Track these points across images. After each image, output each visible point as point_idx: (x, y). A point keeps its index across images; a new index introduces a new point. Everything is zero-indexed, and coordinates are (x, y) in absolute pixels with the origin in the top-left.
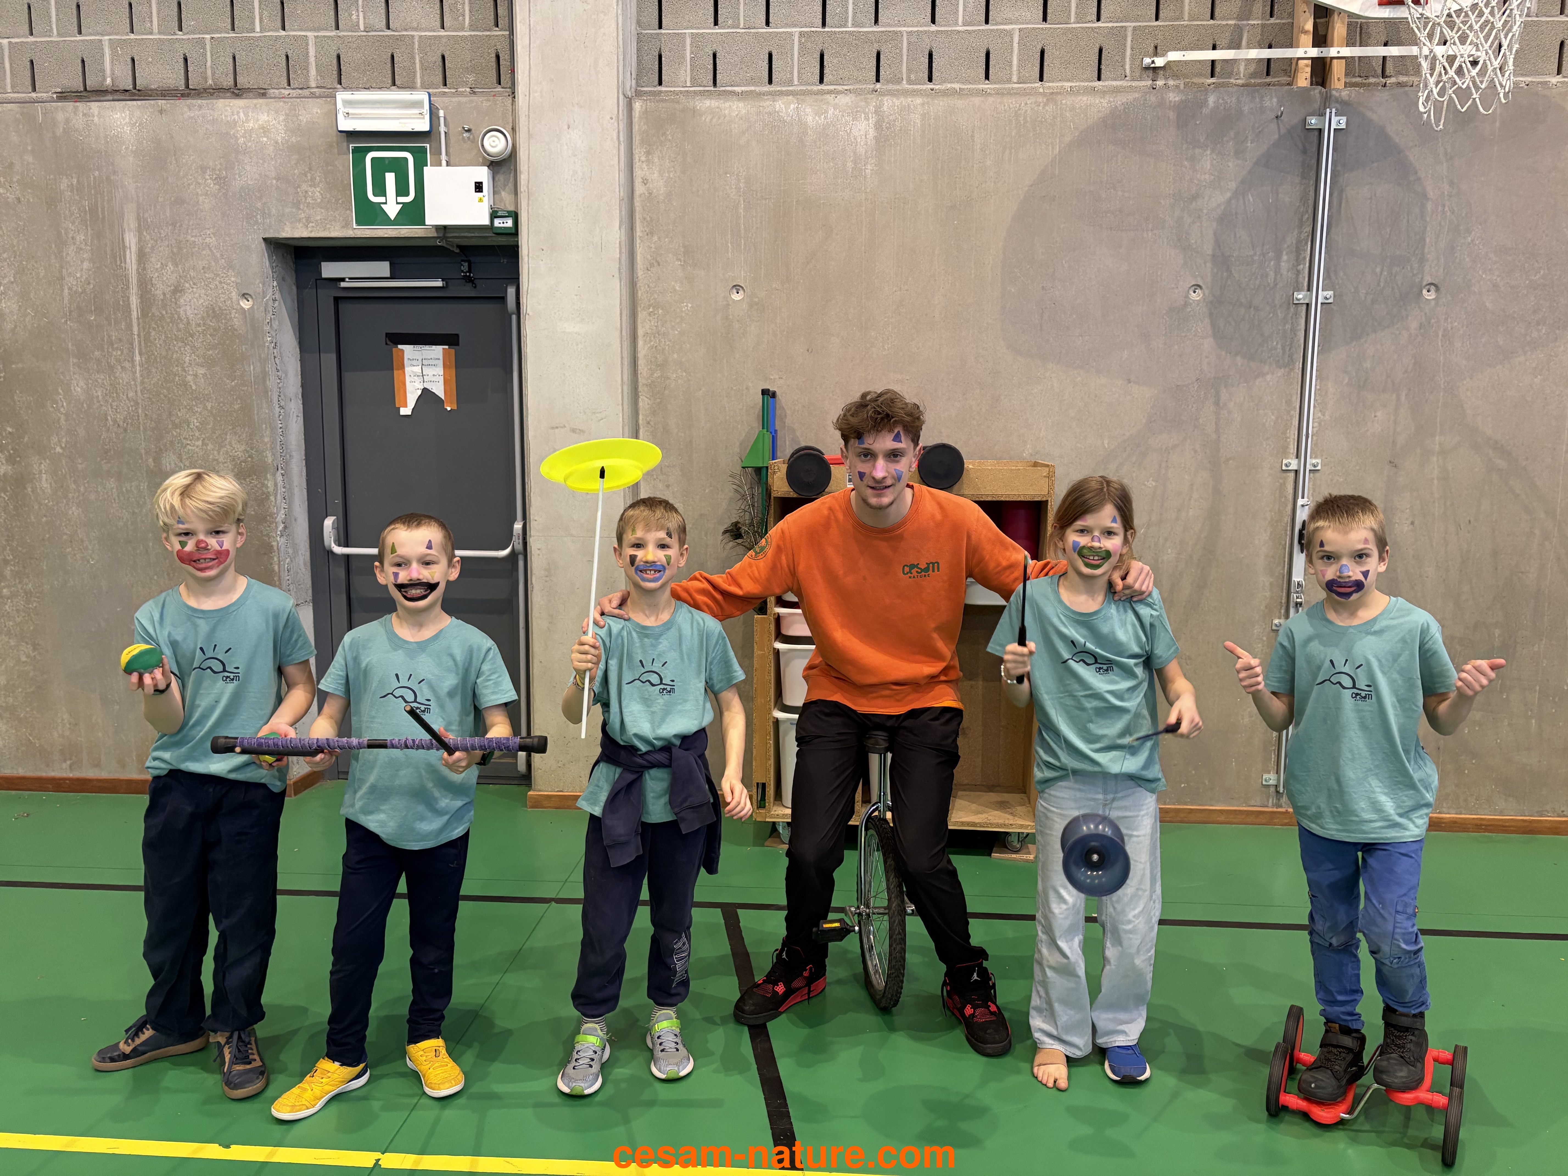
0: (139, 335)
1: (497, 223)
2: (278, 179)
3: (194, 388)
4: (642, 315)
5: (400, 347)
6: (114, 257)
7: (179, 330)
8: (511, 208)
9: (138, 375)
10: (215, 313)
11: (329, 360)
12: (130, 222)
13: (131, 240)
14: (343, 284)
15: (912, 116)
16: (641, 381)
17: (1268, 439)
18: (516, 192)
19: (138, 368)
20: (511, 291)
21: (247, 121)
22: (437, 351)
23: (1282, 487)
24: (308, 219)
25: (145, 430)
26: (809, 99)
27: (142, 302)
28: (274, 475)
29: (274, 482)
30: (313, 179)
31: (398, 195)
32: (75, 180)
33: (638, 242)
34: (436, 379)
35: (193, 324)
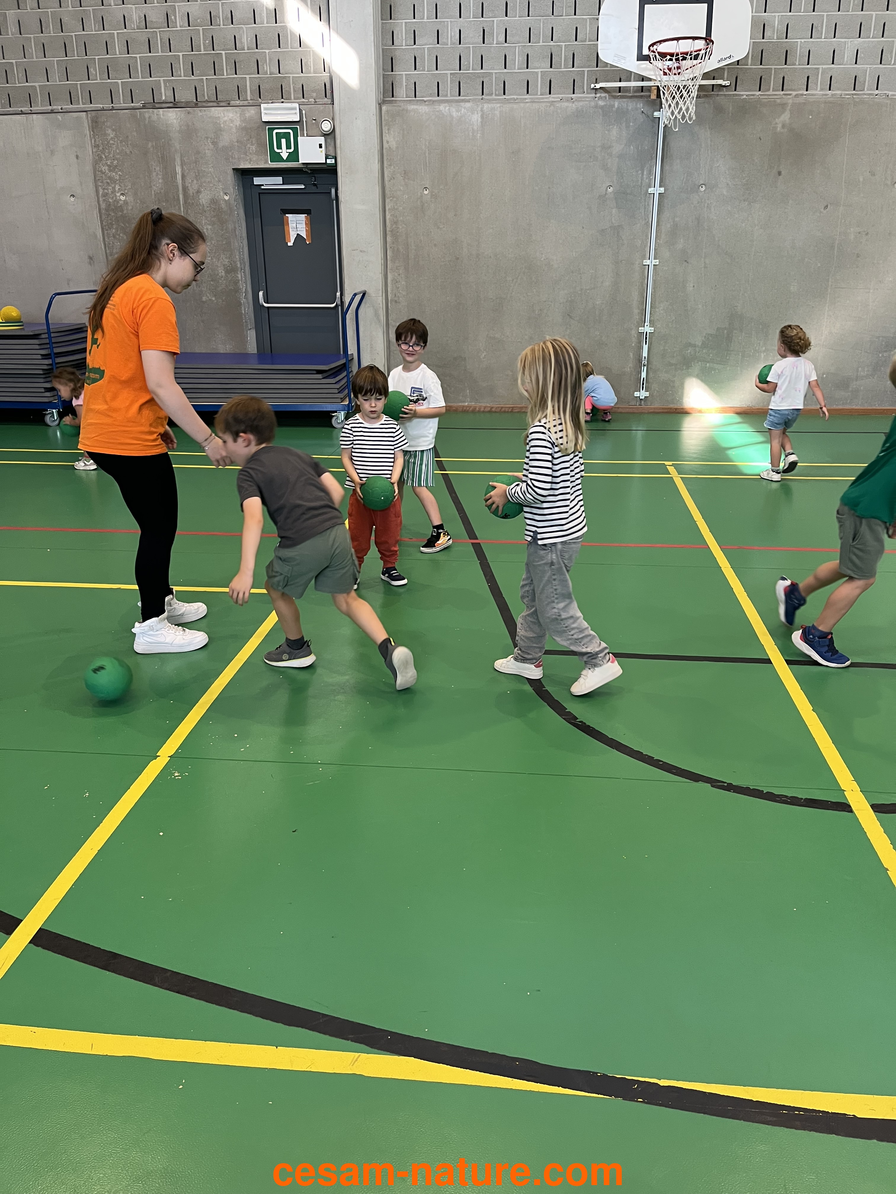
1: (328, 161)
2: (237, 142)
4: (387, 201)
5: (287, 215)
6: (172, 177)
7: (200, 209)
8: (333, 155)
10: (214, 201)
11: (257, 219)
12: (178, 162)
13: (179, 169)
14: (262, 187)
15: (496, 112)
16: (388, 229)
17: (638, 252)
18: (335, 147)
20: (333, 191)
21: (225, 117)
22: (303, 217)
23: (643, 272)
24: (251, 160)
26: (454, 105)
27: (184, 197)
28: (240, 272)
29: (239, 275)
30: (252, 142)
31: (287, 149)
32: (154, 144)
33: (385, 169)
34: (302, 229)
35: (205, 208)
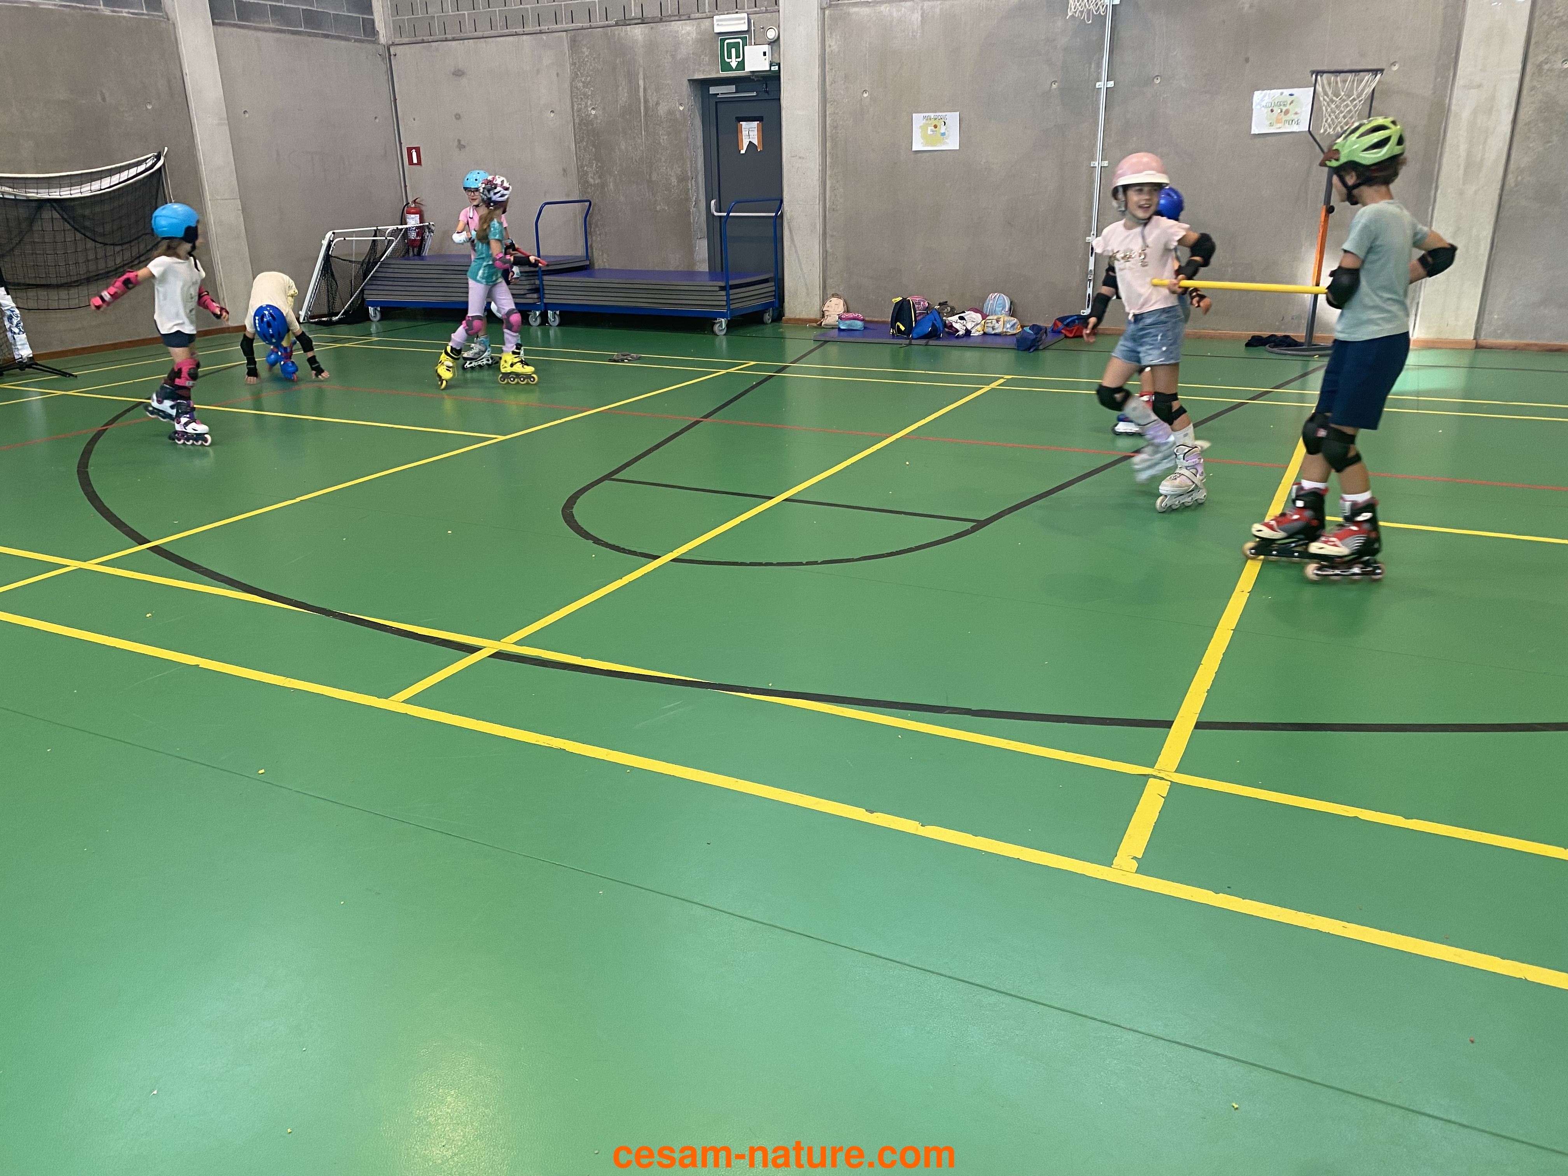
0: (644, 123)
1: (772, 68)
2: (693, 54)
3: (663, 145)
4: (828, 105)
5: (741, 123)
6: (635, 91)
7: (658, 120)
8: (777, 62)
10: (671, 112)
11: (714, 129)
12: (641, 76)
13: (641, 83)
14: (718, 96)
17: (1084, 152)
18: (779, 54)
19: (643, 137)
22: (755, 124)
23: (1092, 175)
24: (704, 70)
25: (646, 163)
27: (645, 109)
28: (691, 181)
29: (691, 184)
30: (705, 54)
31: (736, 58)
32: (622, 59)
33: (826, 73)
34: (754, 136)
35: (663, 118)
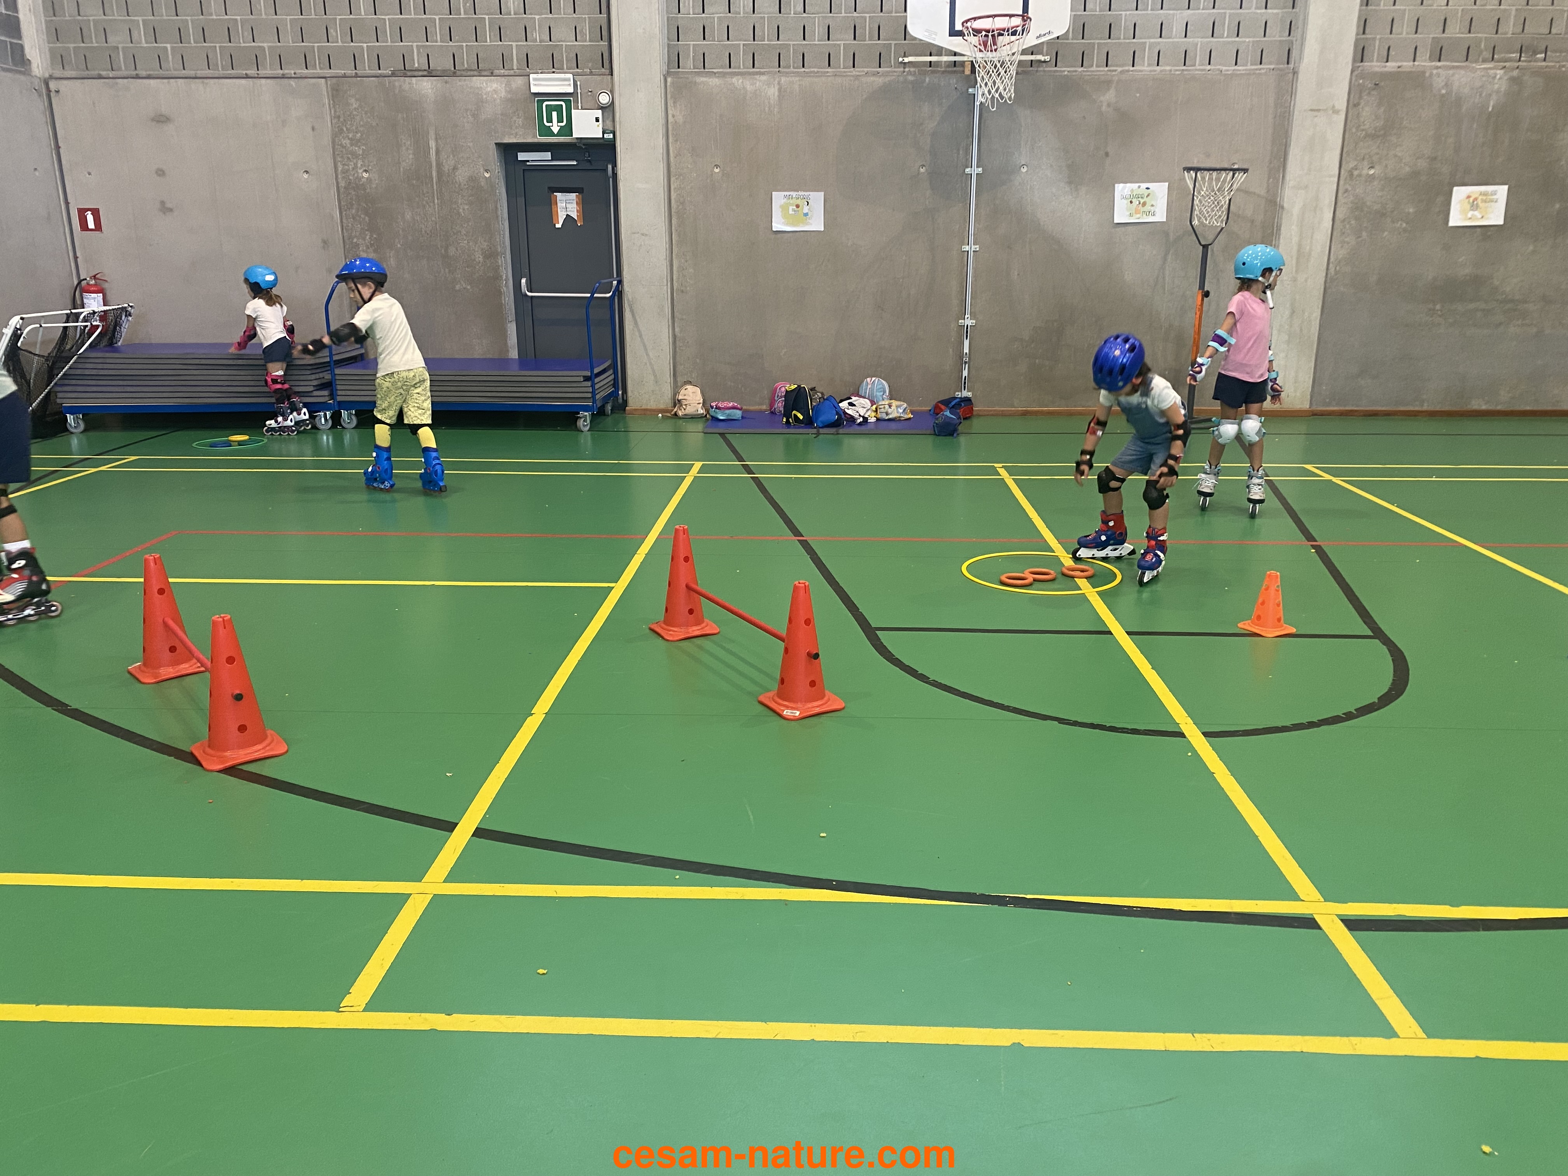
0: (437, 190)
1: (606, 136)
2: (502, 115)
3: (463, 215)
4: (672, 179)
6: (424, 152)
7: (456, 187)
8: (612, 129)
9: (436, 209)
10: (472, 179)
11: (521, 200)
12: (432, 135)
13: (432, 144)
14: (528, 163)
15: (795, 86)
16: (673, 210)
17: (955, 237)
18: (614, 121)
19: (436, 206)
20: (610, 167)
22: (573, 196)
23: (962, 258)
24: (516, 134)
25: (440, 236)
26: (748, 77)
27: (438, 175)
28: (499, 257)
29: (501, 261)
30: (518, 115)
31: (558, 122)
32: (405, 116)
33: (670, 145)
34: (572, 210)
35: (462, 184)
